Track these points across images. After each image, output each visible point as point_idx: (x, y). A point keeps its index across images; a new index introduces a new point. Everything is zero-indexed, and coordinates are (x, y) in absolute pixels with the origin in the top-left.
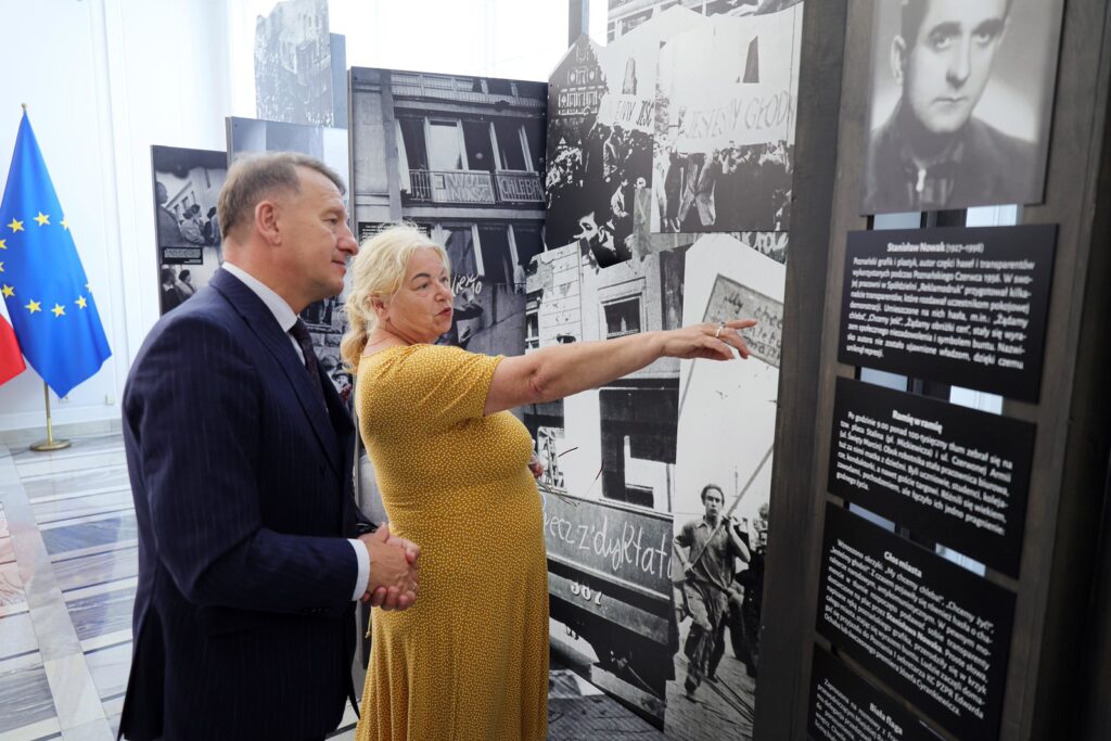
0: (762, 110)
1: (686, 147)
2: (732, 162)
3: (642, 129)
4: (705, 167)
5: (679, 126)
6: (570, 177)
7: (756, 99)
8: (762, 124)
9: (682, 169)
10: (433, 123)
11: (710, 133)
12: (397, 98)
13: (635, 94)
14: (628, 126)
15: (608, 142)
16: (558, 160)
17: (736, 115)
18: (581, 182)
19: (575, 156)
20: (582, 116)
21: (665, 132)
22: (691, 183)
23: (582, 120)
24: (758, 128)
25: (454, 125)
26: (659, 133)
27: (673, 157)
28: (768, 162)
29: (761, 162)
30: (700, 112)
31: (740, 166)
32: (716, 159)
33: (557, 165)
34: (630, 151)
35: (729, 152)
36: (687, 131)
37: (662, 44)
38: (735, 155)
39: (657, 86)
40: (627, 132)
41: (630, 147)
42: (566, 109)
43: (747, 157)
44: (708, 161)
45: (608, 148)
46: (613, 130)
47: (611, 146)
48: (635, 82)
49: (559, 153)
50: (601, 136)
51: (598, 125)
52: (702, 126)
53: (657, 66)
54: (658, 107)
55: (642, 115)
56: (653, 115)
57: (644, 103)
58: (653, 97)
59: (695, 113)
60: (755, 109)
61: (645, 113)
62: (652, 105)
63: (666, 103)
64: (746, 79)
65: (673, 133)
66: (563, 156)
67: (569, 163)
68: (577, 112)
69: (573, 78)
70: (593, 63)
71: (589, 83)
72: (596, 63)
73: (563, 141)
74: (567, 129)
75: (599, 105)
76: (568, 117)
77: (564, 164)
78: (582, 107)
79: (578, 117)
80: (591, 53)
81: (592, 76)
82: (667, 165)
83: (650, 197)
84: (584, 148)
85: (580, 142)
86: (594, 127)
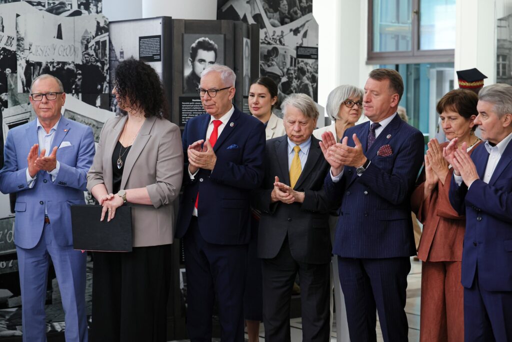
0: (64, 50)
1: (33, 59)
2: (54, 67)
3: (8, 48)
4: (42, 68)
5: (30, 50)
7: (62, 46)
8: (65, 54)
9: (32, 67)
11: (44, 54)
13: (3, 31)
14: (1, 45)
17: (55, 50)
21: (23, 51)
22: (36, 73)
24: (64, 56)
26: (19, 51)
27: (27, 62)
28: (68, 69)
29: (65, 68)
30: (39, 46)
31: (57, 68)
32: (47, 65)
34: (1, 56)
35: (52, 63)
36: (33, 52)
37: (18, 16)
38: (55, 64)
39: (17, 32)
41: (2, 54)
43: (60, 66)
44: (44, 65)
48: (3, 27)
52: (40, 52)
53: (17, 24)
54: (18, 40)
55: (7, 42)
56: (15, 42)
57: (9, 37)
58: (14, 35)
59: (36, 46)
60: (62, 49)
61: (9, 41)
62: (13, 39)
63: (23, 39)
64: (57, 38)
65: (27, 52)
82: (24, 65)
83: (16, 77)
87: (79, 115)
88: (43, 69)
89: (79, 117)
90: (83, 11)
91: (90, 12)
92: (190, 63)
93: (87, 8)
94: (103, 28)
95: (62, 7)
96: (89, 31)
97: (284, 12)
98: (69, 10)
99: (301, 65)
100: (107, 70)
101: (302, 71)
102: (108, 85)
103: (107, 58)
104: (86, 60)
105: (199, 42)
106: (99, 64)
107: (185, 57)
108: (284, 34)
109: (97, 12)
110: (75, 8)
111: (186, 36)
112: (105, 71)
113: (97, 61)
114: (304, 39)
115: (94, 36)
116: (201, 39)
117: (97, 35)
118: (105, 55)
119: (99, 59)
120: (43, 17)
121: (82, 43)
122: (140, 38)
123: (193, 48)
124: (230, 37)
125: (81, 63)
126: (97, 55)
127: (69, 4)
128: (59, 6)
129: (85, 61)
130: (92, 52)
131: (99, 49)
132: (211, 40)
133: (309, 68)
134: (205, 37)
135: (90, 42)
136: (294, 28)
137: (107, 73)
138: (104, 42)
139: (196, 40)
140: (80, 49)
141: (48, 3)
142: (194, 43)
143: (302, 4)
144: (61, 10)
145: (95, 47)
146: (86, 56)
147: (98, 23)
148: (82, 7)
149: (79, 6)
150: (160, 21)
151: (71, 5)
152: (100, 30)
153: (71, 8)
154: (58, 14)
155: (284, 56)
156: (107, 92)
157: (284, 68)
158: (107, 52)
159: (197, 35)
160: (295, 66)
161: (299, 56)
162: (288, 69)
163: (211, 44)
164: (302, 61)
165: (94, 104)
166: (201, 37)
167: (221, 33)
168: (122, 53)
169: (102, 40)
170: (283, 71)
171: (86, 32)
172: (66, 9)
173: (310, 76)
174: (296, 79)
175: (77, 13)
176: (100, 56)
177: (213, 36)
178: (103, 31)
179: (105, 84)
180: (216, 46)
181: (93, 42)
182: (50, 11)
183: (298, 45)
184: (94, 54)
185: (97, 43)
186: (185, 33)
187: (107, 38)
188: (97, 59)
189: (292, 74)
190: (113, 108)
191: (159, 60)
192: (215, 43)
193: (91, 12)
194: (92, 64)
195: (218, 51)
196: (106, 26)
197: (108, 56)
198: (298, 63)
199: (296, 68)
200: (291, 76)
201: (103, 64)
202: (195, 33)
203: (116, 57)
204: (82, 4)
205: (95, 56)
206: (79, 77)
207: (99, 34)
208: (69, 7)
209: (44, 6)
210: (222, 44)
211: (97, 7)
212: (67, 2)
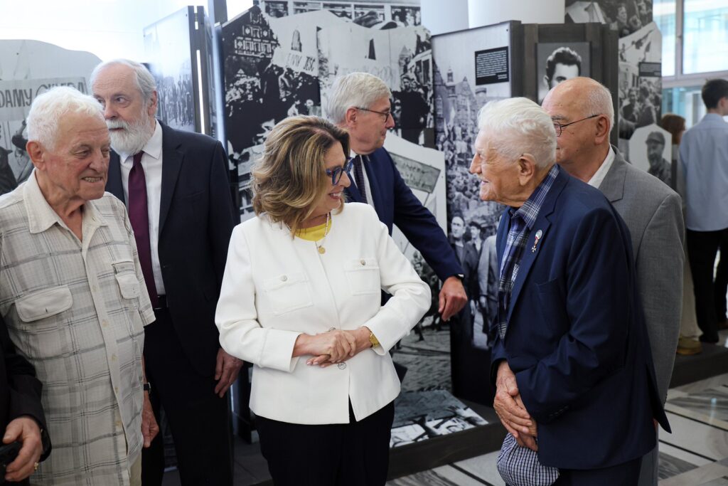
3: (308, 72)
5: (335, 74)
6: (250, 97)
7: (375, 68)
13: (301, 50)
14: (298, 69)
15: (282, 76)
16: (237, 83)
18: (261, 100)
19: (253, 83)
20: (259, 58)
21: (327, 76)
23: (259, 60)
26: (323, 77)
30: (347, 69)
33: (237, 88)
34: (300, 84)
37: (319, 29)
39: (319, 51)
40: (297, 73)
41: (300, 81)
42: (243, 51)
45: (282, 81)
46: (286, 70)
47: (286, 80)
48: (300, 45)
49: (238, 79)
50: (276, 73)
51: (273, 66)
53: (317, 40)
54: (321, 62)
55: (307, 65)
56: (316, 65)
57: (308, 58)
58: (314, 55)
59: (344, 69)
61: (309, 64)
62: (314, 60)
63: (326, 60)
64: (369, 58)
65: (332, 77)
66: (242, 82)
67: (249, 87)
68: (253, 54)
69: (248, 31)
70: (265, 26)
71: (263, 38)
72: (268, 27)
73: (241, 71)
74: (245, 64)
75: (272, 53)
76: (246, 57)
77: (243, 87)
78: (257, 52)
79: (255, 58)
80: (263, 19)
81: (265, 34)
83: (320, 111)
84: (262, 78)
85: (257, 74)
86: (269, 66)
87: (401, 157)
89: (400, 159)
90: (399, 23)
91: (406, 24)
92: (546, 82)
93: (403, 19)
94: (425, 43)
95: (372, 18)
96: (408, 49)
97: (622, 21)
98: (381, 22)
99: (644, 84)
100: (431, 98)
101: (644, 92)
102: (432, 117)
103: (431, 83)
104: (406, 86)
105: (558, 55)
106: (421, 91)
107: (540, 75)
108: (626, 48)
109: (415, 24)
110: (389, 19)
111: (540, 46)
112: (428, 99)
113: (418, 87)
114: (647, 53)
115: (414, 53)
116: (560, 50)
117: (417, 52)
118: (428, 79)
119: (421, 84)
120: (351, 31)
121: (400, 63)
122: (477, 53)
123: (549, 62)
124: (596, 45)
125: (399, 90)
126: (418, 80)
127: (380, 14)
128: (368, 16)
129: (404, 88)
130: (412, 75)
131: (421, 71)
132: (572, 50)
133: (652, 87)
134: (565, 47)
135: (409, 62)
136: (636, 40)
137: (431, 102)
138: (426, 62)
139: (552, 52)
140: (398, 71)
141: (356, 13)
142: (550, 54)
143: (642, 12)
144: (372, 22)
145: (416, 69)
146: (406, 80)
147: (419, 37)
148: (397, 17)
149: (393, 17)
150: (507, 27)
151: (383, 14)
152: (423, 46)
153: (384, 19)
154: (370, 26)
155: (626, 75)
156: (431, 126)
157: (625, 88)
158: (431, 75)
159: (555, 44)
160: (637, 86)
161: (641, 74)
162: (630, 91)
163: (573, 56)
164: (645, 80)
165: (416, 142)
166: (560, 47)
167: (584, 40)
168: (450, 75)
169: (423, 59)
170: (624, 93)
171: (404, 49)
172: (378, 20)
173: (653, 97)
174: (638, 101)
175: (391, 26)
177: (575, 44)
178: (425, 48)
179: (430, 116)
180: (580, 58)
181: (413, 63)
182: (359, 22)
183: (641, 61)
184: (415, 78)
185: (418, 63)
186: (539, 42)
187: (429, 57)
188: (419, 84)
189: (634, 96)
190: (440, 146)
191: (506, 80)
192: (579, 54)
193: (408, 25)
194: (412, 91)
195: (581, 65)
196: (428, 42)
197: (431, 79)
198: (641, 82)
199: (639, 89)
200: (633, 98)
201: (426, 90)
202: (551, 41)
203: (442, 81)
204: (396, 13)
205: (416, 80)
206: (398, 108)
207: (421, 51)
208: (380, 19)
209: (350, 17)
210: (587, 55)
211: (415, 17)
212: (378, 11)
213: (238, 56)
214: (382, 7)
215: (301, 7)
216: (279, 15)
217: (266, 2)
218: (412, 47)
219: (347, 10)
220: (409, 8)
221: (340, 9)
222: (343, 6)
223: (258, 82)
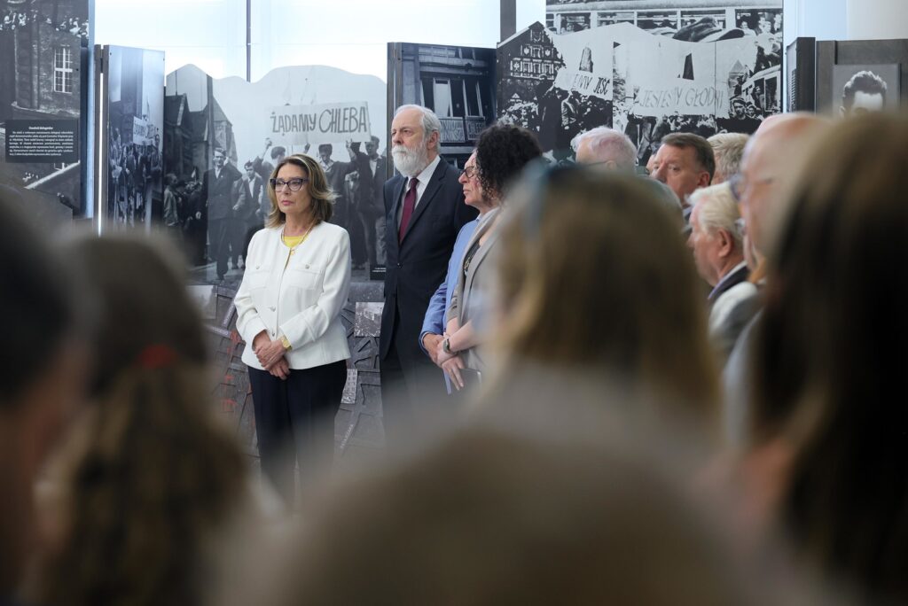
0: (697, 96)
1: (640, 112)
2: (677, 124)
3: (599, 96)
4: (657, 126)
5: (634, 98)
6: (525, 123)
7: (693, 90)
8: (698, 103)
9: (638, 126)
10: (438, 82)
11: (660, 105)
12: (423, 64)
13: (591, 71)
14: (586, 92)
15: (566, 101)
16: (510, 109)
17: (679, 96)
18: (538, 128)
19: (530, 108)
20: (538, 80)
21: (623, 100)
22: (646, 134)
23: (538, 83)
24: (695, 105)
25: (446, 83)
26: (617, 101)
27: (630, 117)
28: (703, 126)
29: (698, 125)
30: (651, 91)
31: (683, 127)
32: (665, 121)
33: (510, 114)
34: (589, 110)
35: (676, 117)
36: (641, 101)
37: (616, 45)
38: (679, 120)
39: (614, 71)
40: (585, 97)
41: (589, 107)
42: (520, 73)
43: (688, 122)
44: (659, 122)
45: (566, 106)
46: (571, 94)
47: (570, 105)
48: (592, 64)
49: (512, 104)
50: (559, 97)
51: (555, 88)
52: (654, 101)
53: (614, 57)
54: (615, 83)
55: (598, 87)
56: (610, 87)
57: (601, 79)
58: (610, 76)
59: (647, 91)
60: (692, 94)
61: (601, 86)
62: (608, 82)
63: (622, 82)
64: (685, 77)
65: (630, 102)
66: (516, 107)
67: (524, 113)
68: (531, 76)
69: (526, 51)
70: (548, 44)
71: (544, 58)
72: (552, 45)
73: (516, 96)
74: (521, 88)
75: (555, 74)
76: (522, 79)
77: (518, 113)
78: (537, 74)
79: (533, 80)
80: (546, 37)
81: (548, 53)
82: (625, 122)
84: (540, 103)
85: (535, 99)
86: (551, 89)
88: (658, 128)
90: (746, 30)
91: (758, 31)
94: (771, 57)
95: (708, 26)
96: (743, 65)
98: (720, 30)
103: (778, 108)
104: (738, 112)
105: (857, 79)
106: (760, 118)
109: (773, 31)
111: (836, 68)
113: (758, 113)
115: (753, 71)
116: (860, 74)
117: (758, 69)
118: (774, 102)
119: (763, 109)
120: (660, 45)
121: (729, 83)
123: (847, 89)
125: (727, 117)
126: (757, 103)
127: (719, 21)
128: (702, 24)
129: (734, 113)
130: (748, 98)
131: (762, 92)
132: (876, 75)
134: (867, 70)
135: (745, 81)
138: (772, 82)
139: (852, 76)
140: (726, 94)
141: (682, 21)
142: (849, 80)
144: (705, 32)
145: (755, 90)
146: (737, 104)
148: (744, 24)
149: (739, 23)
151: (724, 22)
152: (763, 61)
153: (724, 26)
158: (778, 97)
159: (855, 67)
163: (876, 82)
166: (861, 71)
167: (894, 63)
169: (766, 78)
171: (738, 65)
172: (714, 29)
176: (764, 104)
177: (879, 67)
178: (770, 63)
180: (885, 85)
181: (750, 82)
182: (683, 35)
184: (753, 102)
185: (759, 83)
186: (836, 63)
187: (778, 74)
188: (758, 109)
192: (883, 80)
193: (761, 32)
194: (747, 117)
195: (887, 92)
196: (776, 55)
197: (779, 103)
202: (853, 63)
204: (744, 19)
205: (753, 105)
207: (763, 67)
208: (720, 26)
209: (675, 27)
210: (895, 81)
211: (773, 22)
212: (716, 18)
213: (513, 79)
214: (723, 12)
215: (608, 18)
216: (577, 28)
217: (562, 15)
218: (750, 62)
219: (670, 18)
220: (764, 11)
221: (661, 18)
222: (666, 14)
223: (535, 108)
